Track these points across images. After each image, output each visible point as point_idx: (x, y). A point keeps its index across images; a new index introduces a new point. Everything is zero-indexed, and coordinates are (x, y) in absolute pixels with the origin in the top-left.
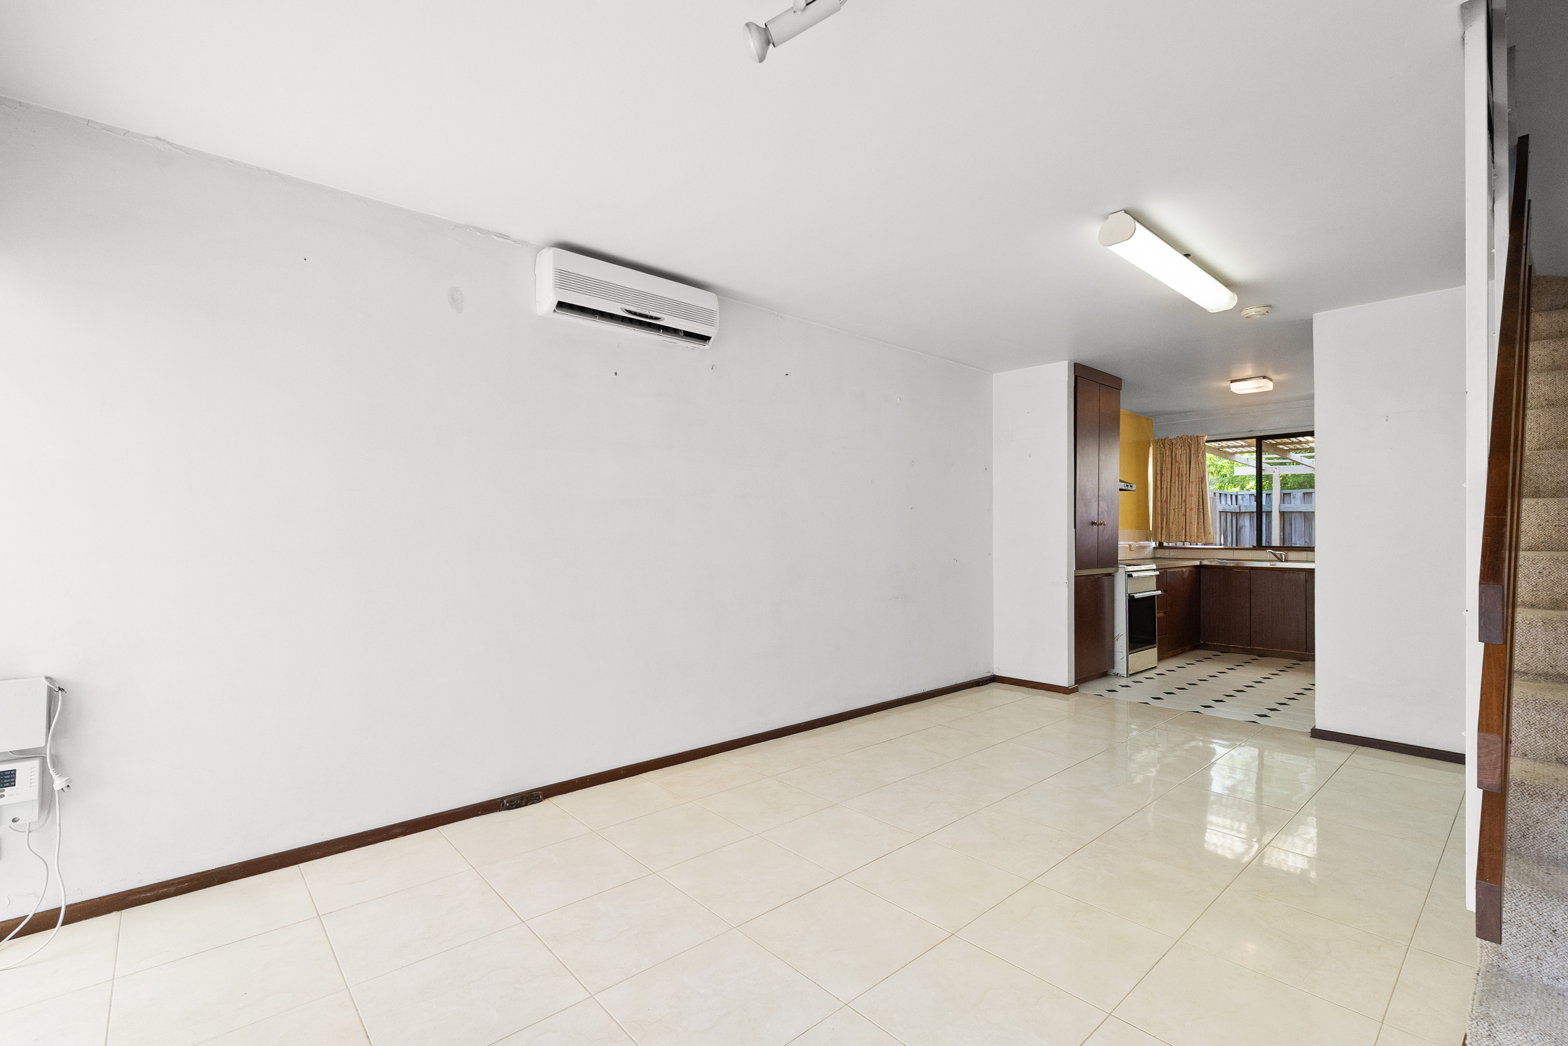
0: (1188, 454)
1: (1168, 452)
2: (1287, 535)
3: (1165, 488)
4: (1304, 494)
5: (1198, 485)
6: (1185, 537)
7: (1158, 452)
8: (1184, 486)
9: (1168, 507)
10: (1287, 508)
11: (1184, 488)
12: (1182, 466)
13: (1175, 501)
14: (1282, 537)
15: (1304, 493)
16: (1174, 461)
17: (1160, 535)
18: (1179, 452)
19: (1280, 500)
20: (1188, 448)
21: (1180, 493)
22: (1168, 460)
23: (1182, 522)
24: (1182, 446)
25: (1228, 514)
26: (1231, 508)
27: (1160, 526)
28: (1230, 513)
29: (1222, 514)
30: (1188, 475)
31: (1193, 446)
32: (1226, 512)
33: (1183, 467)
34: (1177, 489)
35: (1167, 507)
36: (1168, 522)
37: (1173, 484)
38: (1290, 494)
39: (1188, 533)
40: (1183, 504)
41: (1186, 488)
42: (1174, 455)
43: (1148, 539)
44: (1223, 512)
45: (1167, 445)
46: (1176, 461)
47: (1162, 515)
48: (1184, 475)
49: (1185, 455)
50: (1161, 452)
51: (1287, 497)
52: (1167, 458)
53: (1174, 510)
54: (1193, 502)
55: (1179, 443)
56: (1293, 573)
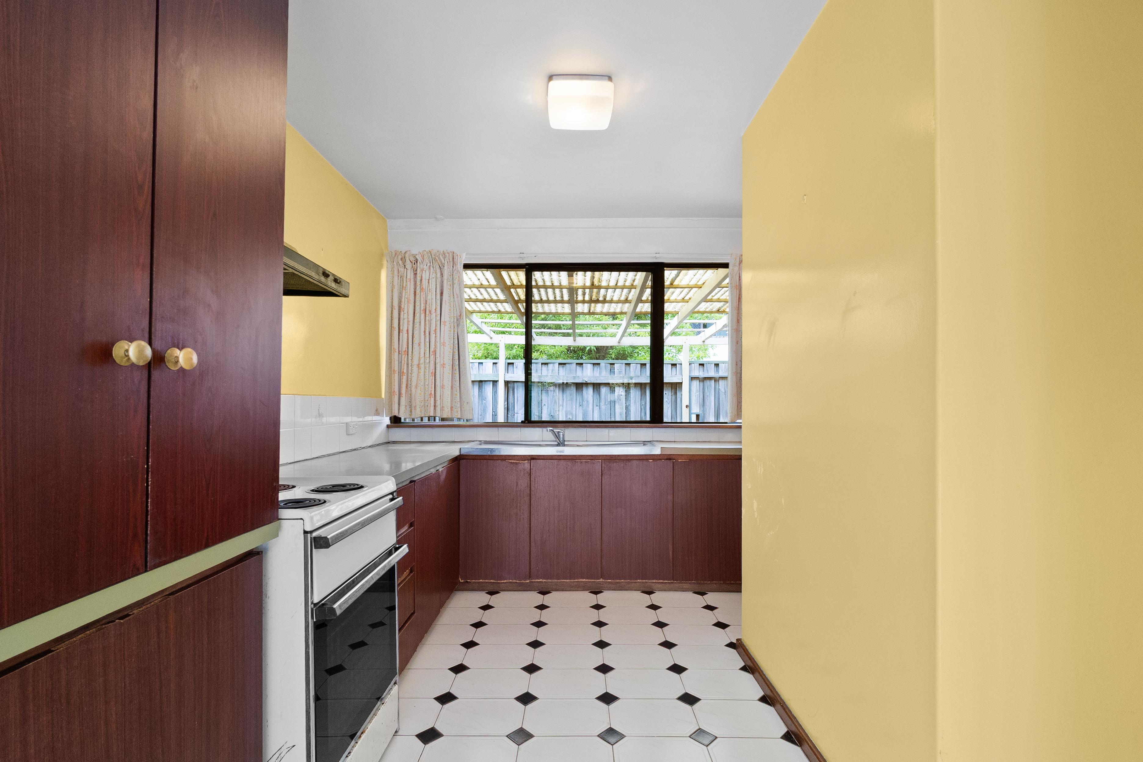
0: (439, 280)
1: (410, 274)
2: (511, 404)
3: (405, 331)
5: (452, 327)
6: (435, 409)
7: (396, 272)
8: (433, 328)
9: (410, 361)
10: (511, 377)
11: (432, 332)
12: (429, 297)
13: (419, 352)
14: (506, 406)
16: (418, 288)
17: (397, 406)
18: (426, 276)
19: (505, 370)
20: (438, 271)
21: (427, 340)
22: (410, 286)
23: (430, 386)
24: (430, 266)
27: (397, 390)
30: (439, 313)
31: (446, 267)
33: (432, 299)
34: (423, 333)
35: (408, 360)
36: (409, 386)
37: (417, 325)
38: (513, 363)
39: (438, 403)
40: (432, 357)
41: (435, 330)
42: (419, 278)
43: (377, 413)
45: (408, 262)
46: (422, 289)
47: (401, 374)
48: (433, 311)
49: (434, 280)
50: (400, 274)
51: (511, 368)
52: (409, 283)
53: (418, 365)
54: (446, 354)
55: (426, 260)
56: (586, 462)
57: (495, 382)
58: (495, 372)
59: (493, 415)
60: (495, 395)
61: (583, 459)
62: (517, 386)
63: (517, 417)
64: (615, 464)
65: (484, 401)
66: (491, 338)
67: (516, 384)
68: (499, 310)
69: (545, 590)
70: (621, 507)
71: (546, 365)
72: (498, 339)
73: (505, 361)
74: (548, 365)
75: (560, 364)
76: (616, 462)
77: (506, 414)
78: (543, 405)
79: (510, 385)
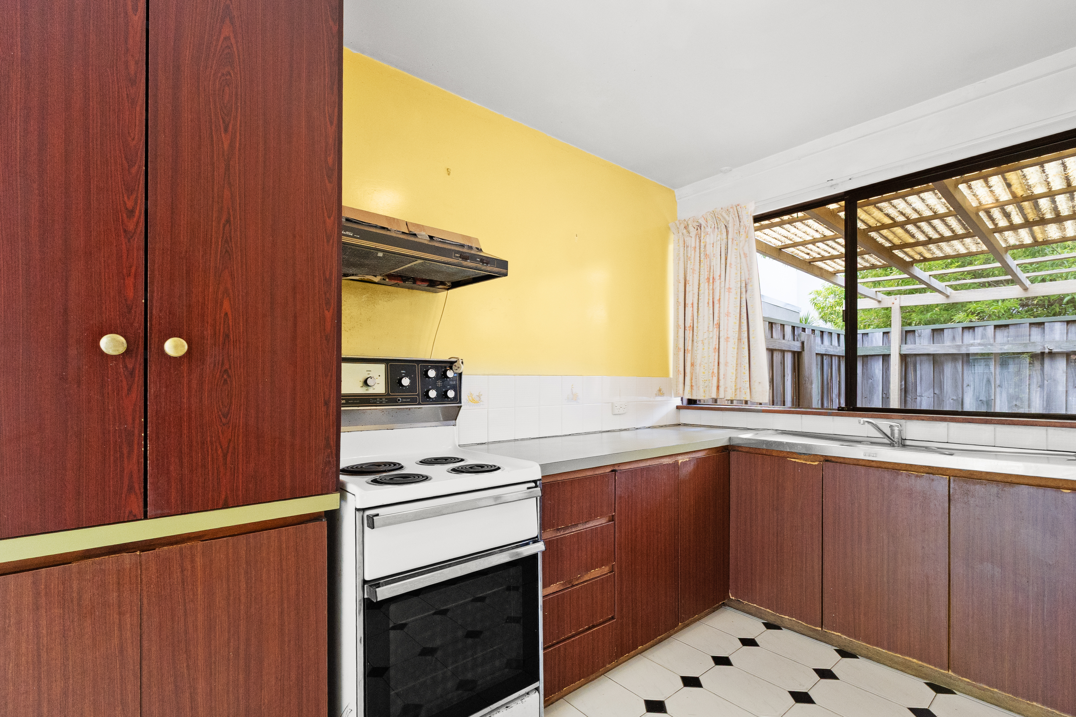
0: (724, 241)
1: (695, 243)
2: (911, 384)
3: (690, 305)
4: (934, 330)
5: (739, 294)
6: (718, 389)
7: (681, 244)
8: (717, 298)
9: (695, 337)
10: (910, 349)
12: (714, 263)
13: (703, 326)
14: (903, 387)
15: (932, 330)
16: (703, 255)
17: (682, 386)
18: (710, 240)
19: (902, 340)
20: (723, 230)
21: (711, 312)
22: (695, 255)
23: (713, 364)
24: (714, 228)
25: (833, 358)
26: (837, 350)
28: (837, 358)
29: (825, 357)
31: (731, 225)
32: (831, 356)
34: (706, 305)
35: (693, 337)
37: (701, 297)
38: (914, 331)
40: (715, 330)
41: (719, 300)
44: (826, 355)
45: (693, 230)
46: (706, 256)
47: (686, 351)
49: (719, 241)
50: (686, 245)
51: (910, 337)
52: (694, 252)
54: (730, 326)
55: (710, 222)
56: (917, 476)
57: (886, 358)
58: (887, 343)
59: (883, 397)
60: (886, 372)
61: (913, 470)
62: (921, 361)
63: (921, 400)
64: (978, 487)
65: (871, 381)
66: (879, 302)
67: (918, 358)
68: (873, 264)
69: (849, 650)
70: (992, 562)
71: (971, 331)
72: (888, 301)
73: (902, 328)
74: (974, 330)
75: (996, 327)
76: (981, 484)
77: (903, 397)
78: (965, 386)
79: (909, 359)
